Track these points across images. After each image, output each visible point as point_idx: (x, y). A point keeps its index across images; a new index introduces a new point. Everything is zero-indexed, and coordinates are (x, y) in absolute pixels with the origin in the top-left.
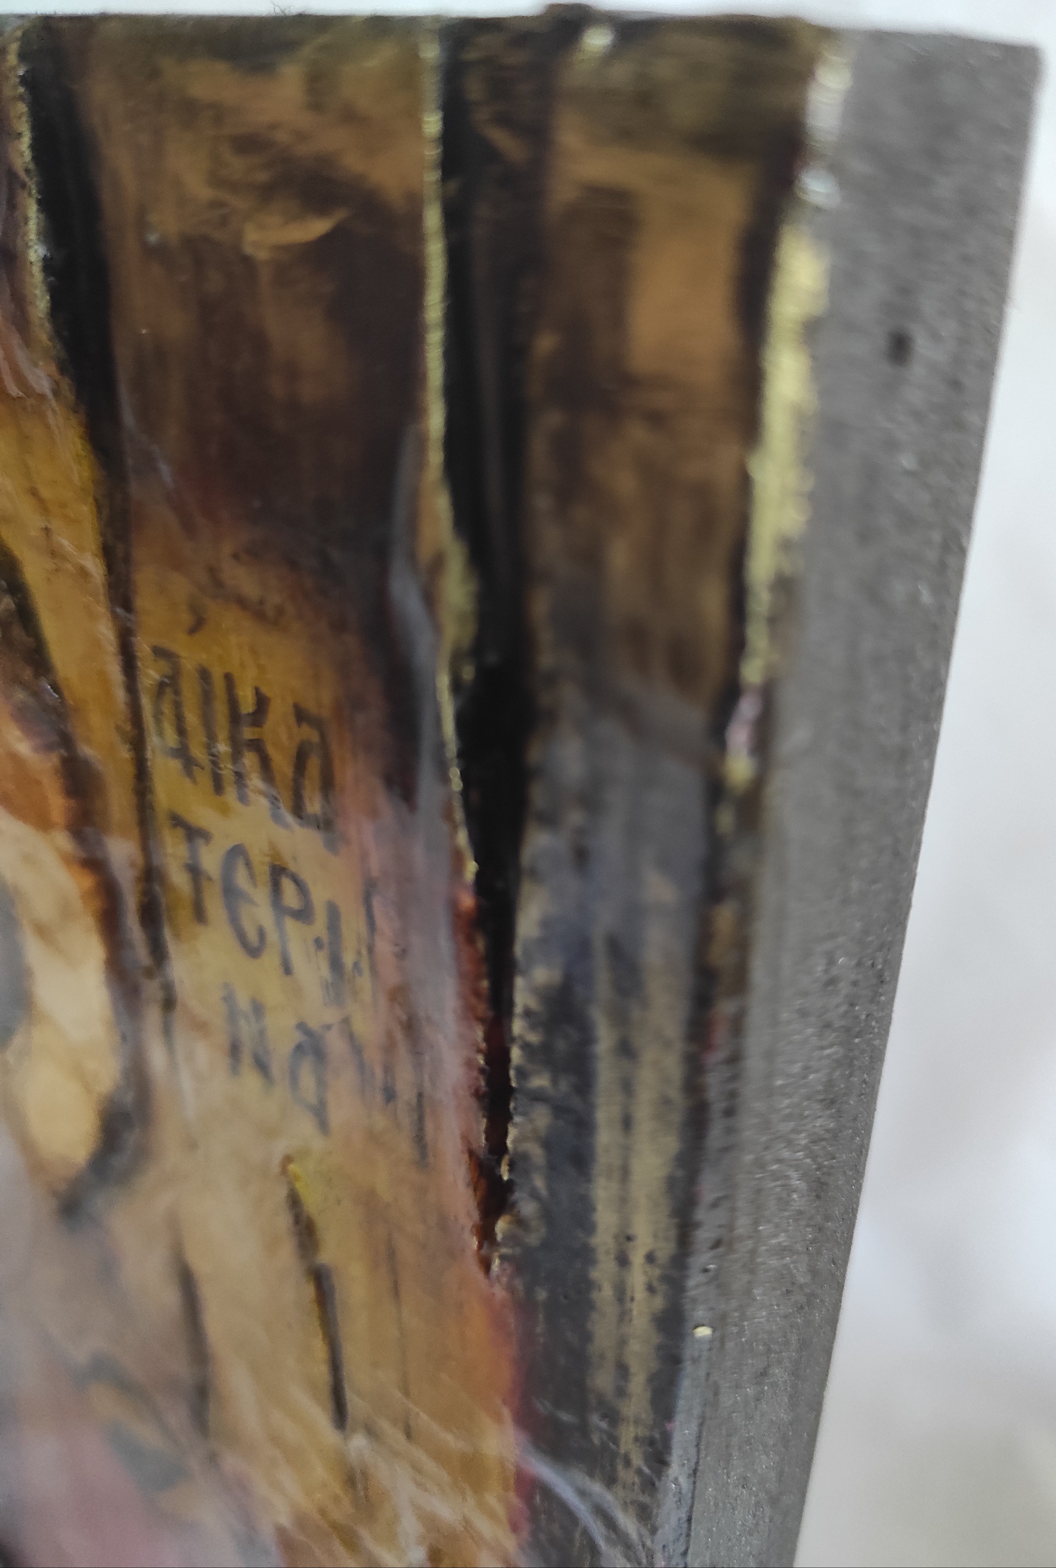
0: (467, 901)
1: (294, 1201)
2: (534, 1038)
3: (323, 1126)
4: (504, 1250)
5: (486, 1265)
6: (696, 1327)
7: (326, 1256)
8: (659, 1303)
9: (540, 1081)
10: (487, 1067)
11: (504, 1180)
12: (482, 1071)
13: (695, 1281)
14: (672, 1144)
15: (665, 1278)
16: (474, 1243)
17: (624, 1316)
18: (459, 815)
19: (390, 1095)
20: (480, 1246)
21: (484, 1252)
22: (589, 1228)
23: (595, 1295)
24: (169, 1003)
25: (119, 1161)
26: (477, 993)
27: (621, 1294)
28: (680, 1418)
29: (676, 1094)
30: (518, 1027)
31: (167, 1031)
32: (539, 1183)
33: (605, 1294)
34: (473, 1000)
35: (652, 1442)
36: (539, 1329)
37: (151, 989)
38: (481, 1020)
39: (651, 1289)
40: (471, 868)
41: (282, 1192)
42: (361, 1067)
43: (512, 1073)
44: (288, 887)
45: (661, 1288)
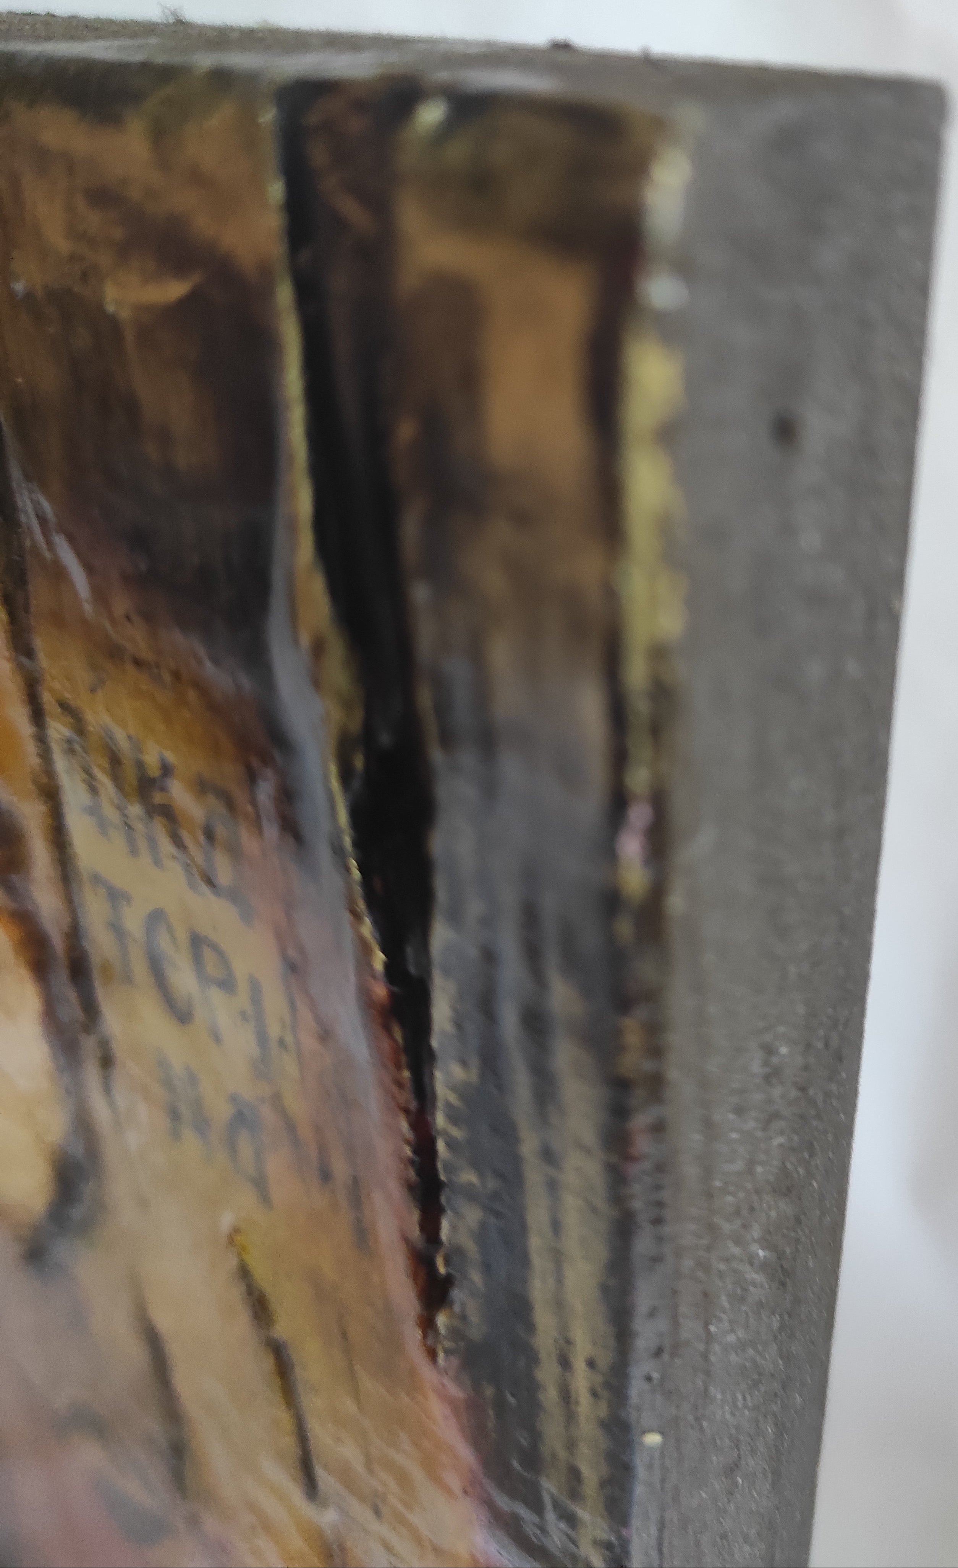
0: (380, 991)
1: (244, 1273)
2: (457, 1133)
3: (265, 1198)
4: (448, 1344)
5: (432, 1354)
6: (644, 1432)
7: (282, 1330)
8: (603, 1411)
9: (468, 1177)
10: (416, 1159)
11: (442, 1275)
12: (412, 1162)
13: (636, 1389)
14: (601, 1252)
15: (607, 1385)
16: (418, 1334)
17: (570, 1417)
18: (361, 906)
19: (326, 1176)
20: (425, 1336)
21: (430, 1342)
22: (531, 1327)
23: (541, 1397)
24: (107, 1062)
25: (77, 1212)
26: (400, 1084)
27: (566, 1396)
28: (636, 1522)
29: (600, 1201)
30: (440, 1120)
31: (107, 1089)
32: (476, 1277)
33: (550, 1395)
34: (395, 1089)
35: (608, 1546)
36: (491, 1425)
37: (89, 1044)
38: (406, 1111)
39: (594, 1394)
40: (379, 959)
41: (234, 1262)
42: (296, 1142)
43: (440, 1166)
44: (208, 955)
45: (604, 1393)
